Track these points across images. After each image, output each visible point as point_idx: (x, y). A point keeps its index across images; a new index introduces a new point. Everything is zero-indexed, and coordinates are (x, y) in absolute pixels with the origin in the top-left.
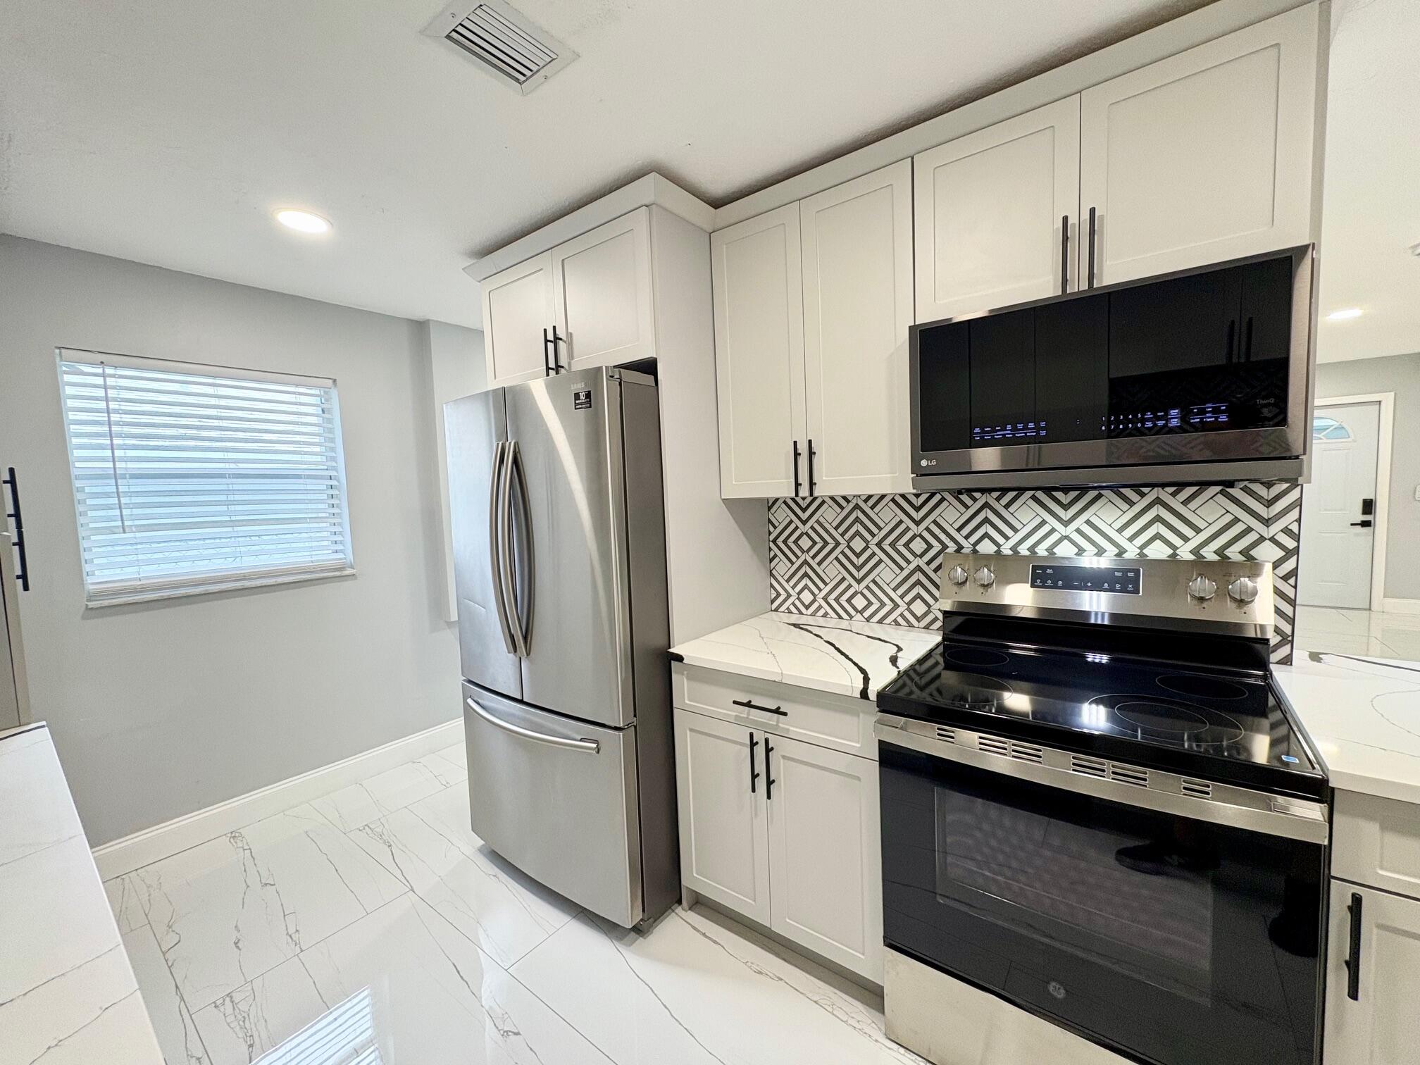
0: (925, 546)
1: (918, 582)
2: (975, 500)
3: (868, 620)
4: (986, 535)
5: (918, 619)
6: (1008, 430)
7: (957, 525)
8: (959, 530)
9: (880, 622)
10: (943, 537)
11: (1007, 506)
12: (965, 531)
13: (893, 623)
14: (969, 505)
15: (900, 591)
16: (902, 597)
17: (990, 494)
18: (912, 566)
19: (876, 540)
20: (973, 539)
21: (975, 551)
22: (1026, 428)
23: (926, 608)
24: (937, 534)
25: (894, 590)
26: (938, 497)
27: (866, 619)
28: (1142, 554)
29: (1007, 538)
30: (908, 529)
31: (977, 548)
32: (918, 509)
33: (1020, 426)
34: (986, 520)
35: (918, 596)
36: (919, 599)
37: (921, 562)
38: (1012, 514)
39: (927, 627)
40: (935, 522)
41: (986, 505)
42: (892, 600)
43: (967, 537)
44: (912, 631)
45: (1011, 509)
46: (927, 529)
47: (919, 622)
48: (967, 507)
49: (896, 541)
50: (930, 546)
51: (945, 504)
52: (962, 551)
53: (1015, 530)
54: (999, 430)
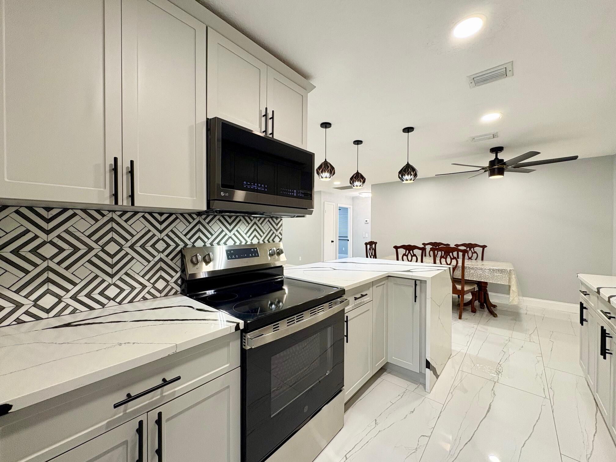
0: (166, 246)
1: (161, 269)
2: (194, 219)
3: (120, 303)
4: (199, 238)
5: (160, 292)
6: (256, 186)
7: (184, 233)
8: (185, 235)
9: (131, 301)
10: (176, 239)
11: (208, 223)
12: (189, 236)
13: (142, 299)
14: (191, 222)
15: (147, 277)
16: (148, 280)
17: (201, 216)
18: (156, 259)
19: (129, 244)
20: (192, 240)
21: (194, 246)
22: (261, 186)
23: (165, 284)
24: (173, 238)
25: (143, 277)
26: (174, 217)
27: (118, 303)
28: (251, 243)
29: (208, 239)
30: (154, 235)
31: (195, 244)
32: (161, 223)
33: (259, 185)
34: (199, 230)
35: (161, 277)
36: (161, 279)
37: (163, 256)
38: (210, 227)
39: (166, 295)
40: (172, 231)
41: (199, 222)
42: (141, 284)
43: (189, 239)
44: (155, 301)
45: (210, 224)
46: (167, 235)
47: (161, 294)
48: (190, 223)
49: (145, 243)
50: (168, 245)
51: (178, 221)
52: (187, 247)
53: (212, 235)
54: (253, 185)
